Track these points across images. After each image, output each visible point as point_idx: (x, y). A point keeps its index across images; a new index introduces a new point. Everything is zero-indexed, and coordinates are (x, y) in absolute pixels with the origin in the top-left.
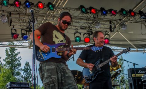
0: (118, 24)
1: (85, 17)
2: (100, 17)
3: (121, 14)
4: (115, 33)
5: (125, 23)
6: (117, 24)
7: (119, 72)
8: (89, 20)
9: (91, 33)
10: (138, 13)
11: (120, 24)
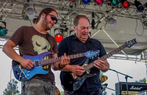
0: (104, 18)
1: (58, 5)
2: (79, 6)
3: (109, 4)
4: (98, 30)
5: (114, 16)
6: (102, 17)
7: (105, 86)
8: (62, 9)
9: (64, 29)
10: (133, 4)
11: (107, 18)
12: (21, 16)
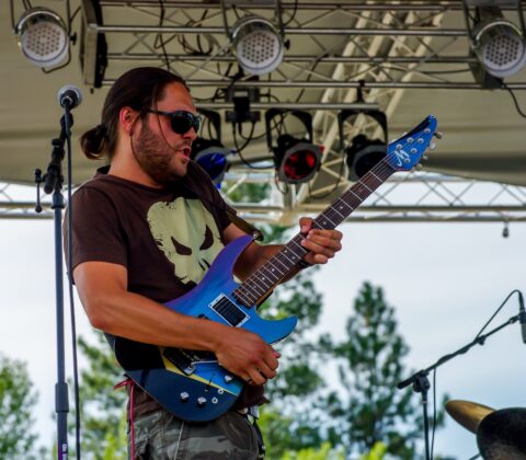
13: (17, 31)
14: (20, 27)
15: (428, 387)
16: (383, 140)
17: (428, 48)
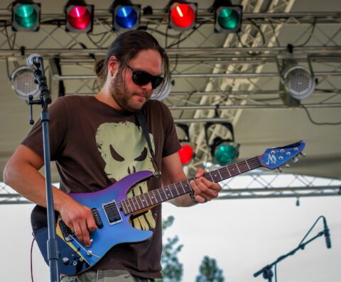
12: (277, 95)
13: (11, 79)
14: (13, 77)
15: (272, 275)
16: (231, 138)
17: (255, 85)
